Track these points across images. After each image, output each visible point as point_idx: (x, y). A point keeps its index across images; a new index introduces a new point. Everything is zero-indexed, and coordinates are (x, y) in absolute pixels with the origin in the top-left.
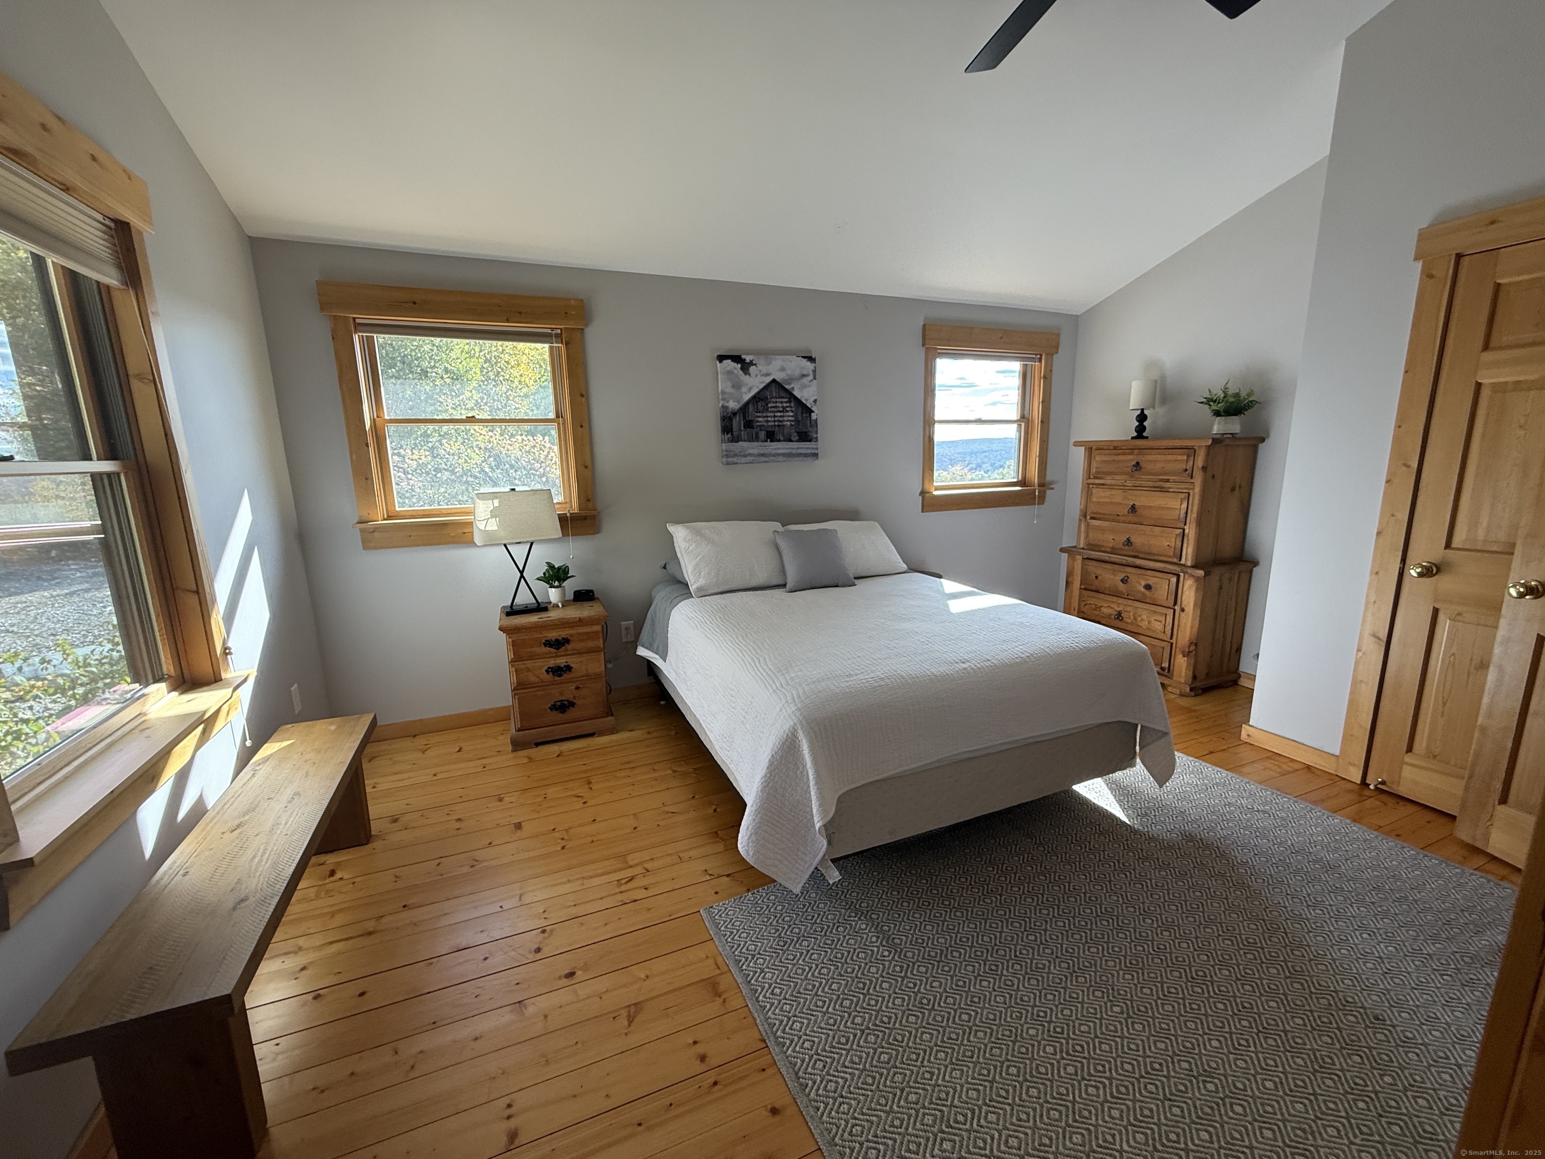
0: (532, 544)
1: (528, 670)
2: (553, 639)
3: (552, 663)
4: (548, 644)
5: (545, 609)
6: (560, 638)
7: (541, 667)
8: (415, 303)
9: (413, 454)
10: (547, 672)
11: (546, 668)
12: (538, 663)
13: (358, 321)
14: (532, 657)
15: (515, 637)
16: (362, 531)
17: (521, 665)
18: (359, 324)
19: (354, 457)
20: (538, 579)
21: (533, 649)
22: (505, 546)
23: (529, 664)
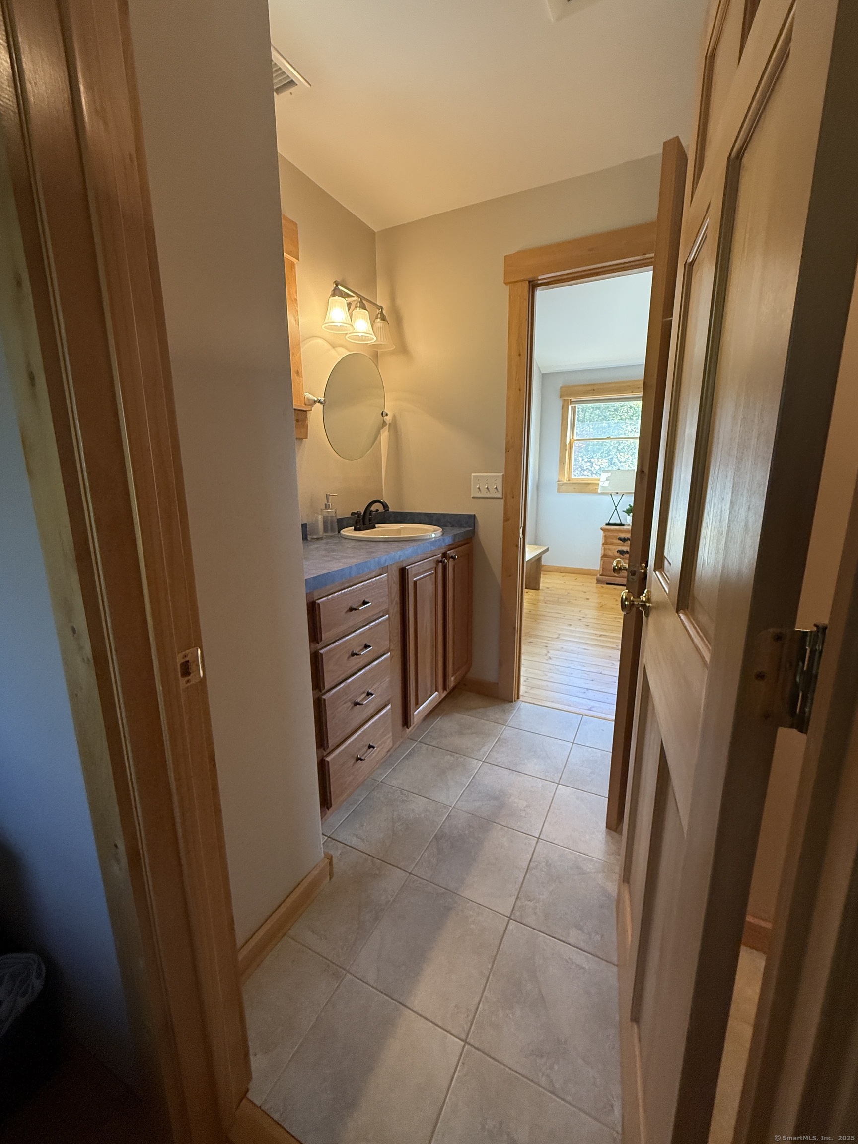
0: (623, 494)
1: (609, 549)
2: (623, 537)
3: (620, 548)
4: (620, 539)
5: (623, 525)
6: (626, 538)
7: (615, 549)
8: (594, 390)
9: (598, 461)
10: (617, 552)
11: (617, 550)
12: (614, 547)
13: (572, 400)
14: (612, 544)
15: (606, 533)
16: (558, 484)
17: (607, 546)
18: (573, 401)
19: (561, 455)
20: (624, 511)
21: (612, 540)
22: (611, 494)
23: (610, 547)
